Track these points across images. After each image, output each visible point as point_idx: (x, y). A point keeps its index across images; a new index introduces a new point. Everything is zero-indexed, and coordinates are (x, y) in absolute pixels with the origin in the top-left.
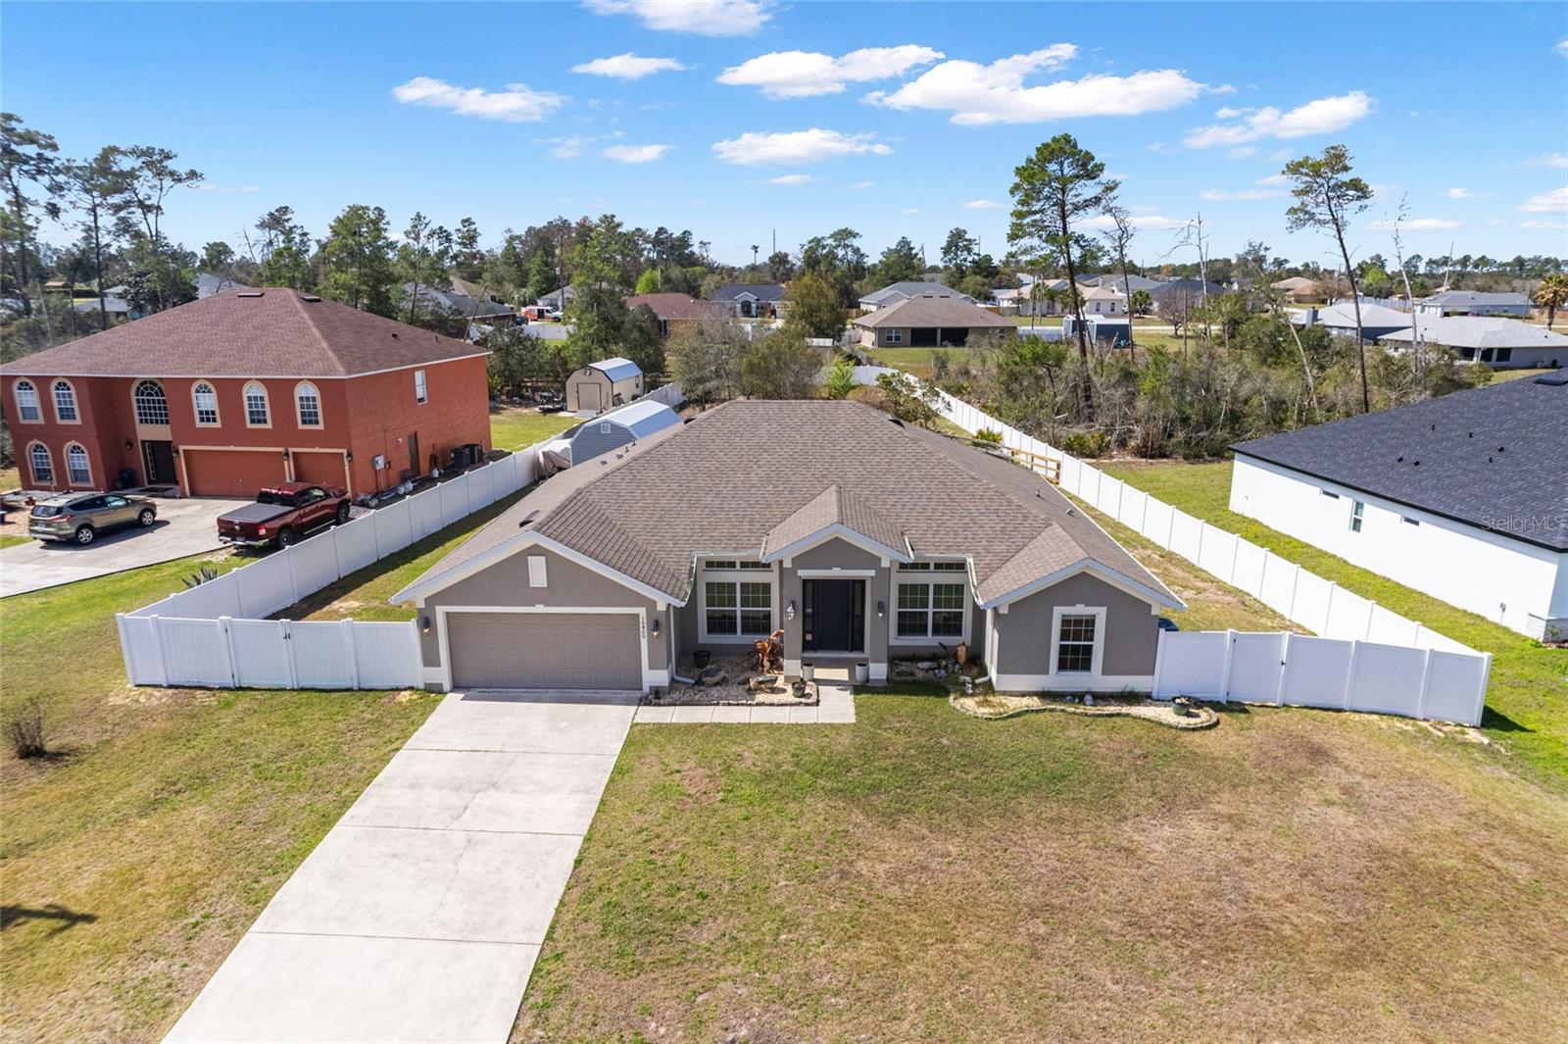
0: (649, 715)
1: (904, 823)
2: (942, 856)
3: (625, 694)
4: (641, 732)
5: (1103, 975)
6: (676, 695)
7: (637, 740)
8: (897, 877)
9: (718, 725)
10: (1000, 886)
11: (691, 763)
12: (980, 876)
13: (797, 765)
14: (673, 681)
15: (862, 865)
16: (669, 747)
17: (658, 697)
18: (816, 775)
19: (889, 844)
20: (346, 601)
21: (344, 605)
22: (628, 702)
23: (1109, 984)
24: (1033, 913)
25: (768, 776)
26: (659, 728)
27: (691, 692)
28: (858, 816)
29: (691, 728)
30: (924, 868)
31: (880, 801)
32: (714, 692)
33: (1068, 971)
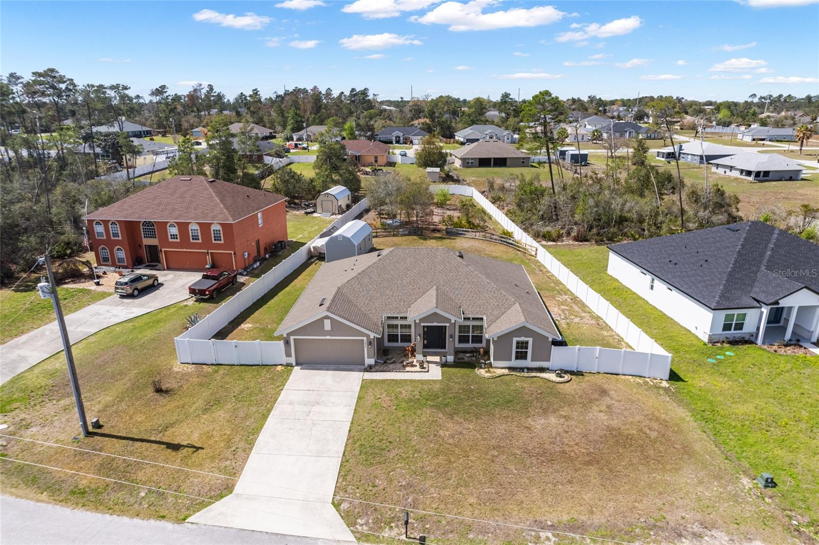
0: (369, 376)
1: (456, 418)
2: (467, 429)
3: (359, 367)
4: (366, 383)
5: (512, 468)
6: (377, 368)
7: (365, 385)
8: (452, 436)
9: (393, 380)
10: (484, 439)
11: (384, 395)
12: (478, 436)
13: (420, 396)
14: (376, 362)
15: (441, 432)
16: (376, 389)
17: (371, 368)
18: (427, 400)
19: (450, 425)
20: (246, 324)
21: (246, 326)
22: (360, 371)
23: (514, 470)
24: (494, 448)
25: (410, 400)
26: (372, 381)
27: (382, 366)
28: (441, 415)
29: (383, 381)
30: (461, 433)
31: (448, 410)
32: (391, 366)
33: (502, 466)
